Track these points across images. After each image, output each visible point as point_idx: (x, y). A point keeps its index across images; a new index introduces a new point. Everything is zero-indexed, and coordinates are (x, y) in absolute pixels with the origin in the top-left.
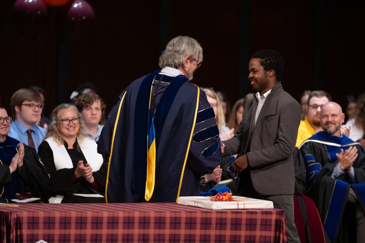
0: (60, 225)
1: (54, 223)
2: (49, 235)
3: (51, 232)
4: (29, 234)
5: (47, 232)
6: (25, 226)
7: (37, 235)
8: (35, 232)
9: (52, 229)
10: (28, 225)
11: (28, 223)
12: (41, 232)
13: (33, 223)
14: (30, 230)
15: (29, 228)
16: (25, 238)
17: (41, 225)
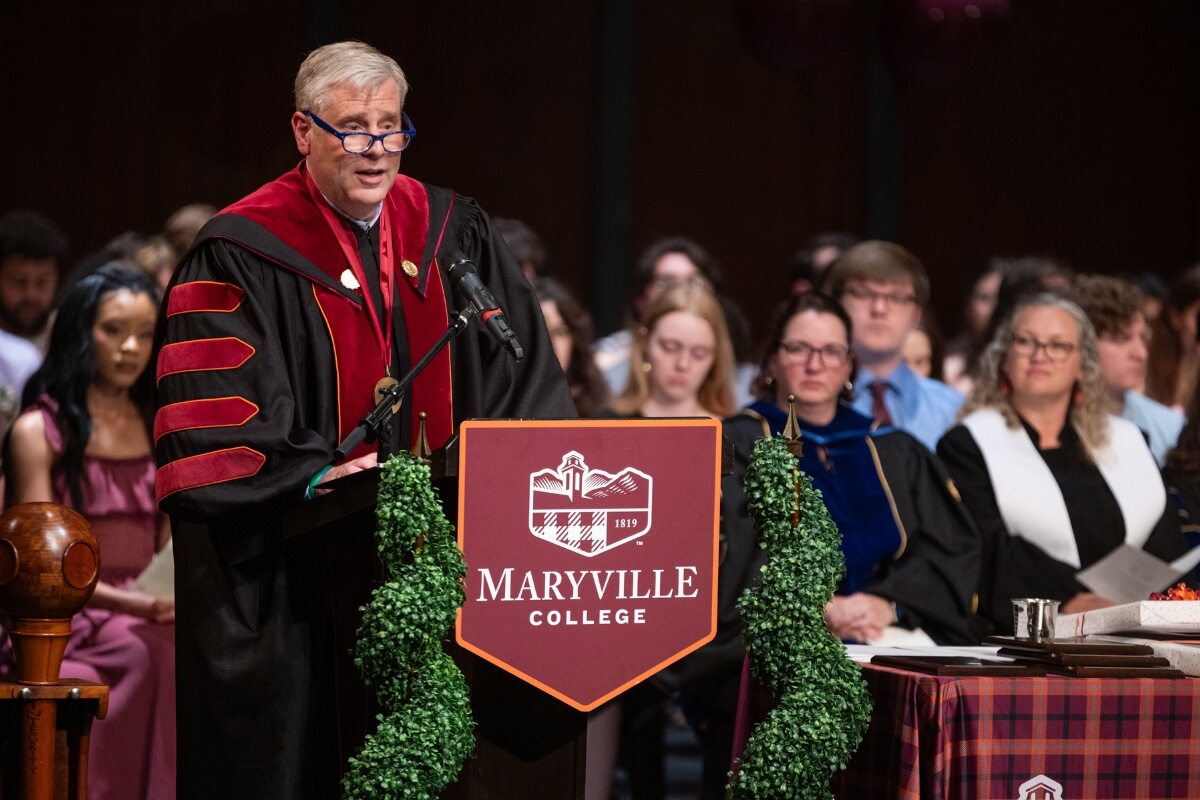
0: (1102, 726)
1: (1082, 718)
2: (1065, 757)
3: (1071, 747)
4: (997, 753)
5: (1059, 747)
6: (985, 726)
7: (1027, 758)
8: (1019, 747)
9: (1075, 737)
10: (994, 725)
11: (995, 717)
12: (1038, 747)
13: (1013, 717)
14: (1003, 741)
15: (998, 734)
16: (985, 769)
17: (1040, 725)
